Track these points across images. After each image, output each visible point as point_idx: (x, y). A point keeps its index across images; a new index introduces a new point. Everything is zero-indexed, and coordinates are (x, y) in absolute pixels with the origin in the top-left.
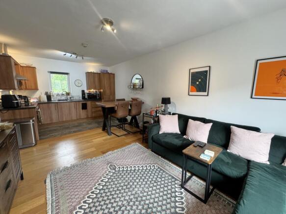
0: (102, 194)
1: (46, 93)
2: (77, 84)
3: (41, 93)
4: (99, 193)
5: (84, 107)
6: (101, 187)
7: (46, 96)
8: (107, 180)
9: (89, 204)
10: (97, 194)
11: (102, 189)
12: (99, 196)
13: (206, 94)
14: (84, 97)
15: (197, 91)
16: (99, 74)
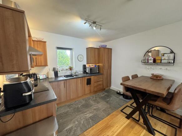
1: (54, 69)
2: (79, 59)
3: (49, 69)
5: (89, 82)
7: (53, 72)
14: (85, 72)
16: (98, 49)
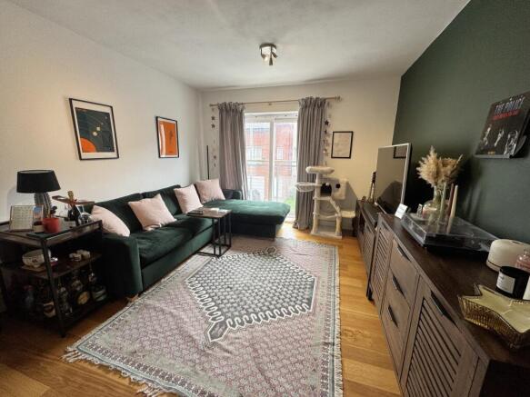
0: (275, 305)
4: (276, 308)
6: (267, 313)
8: (252, 315)
9: (294, 306)
10: (279, 309)
11: (269, 309)
12: (279, 306)
13: (113, 155)
15: (98, 151)
